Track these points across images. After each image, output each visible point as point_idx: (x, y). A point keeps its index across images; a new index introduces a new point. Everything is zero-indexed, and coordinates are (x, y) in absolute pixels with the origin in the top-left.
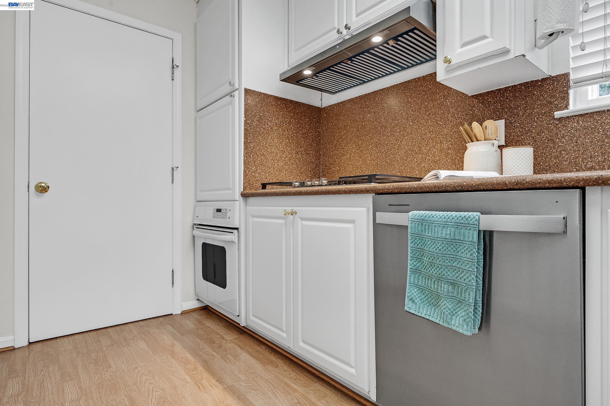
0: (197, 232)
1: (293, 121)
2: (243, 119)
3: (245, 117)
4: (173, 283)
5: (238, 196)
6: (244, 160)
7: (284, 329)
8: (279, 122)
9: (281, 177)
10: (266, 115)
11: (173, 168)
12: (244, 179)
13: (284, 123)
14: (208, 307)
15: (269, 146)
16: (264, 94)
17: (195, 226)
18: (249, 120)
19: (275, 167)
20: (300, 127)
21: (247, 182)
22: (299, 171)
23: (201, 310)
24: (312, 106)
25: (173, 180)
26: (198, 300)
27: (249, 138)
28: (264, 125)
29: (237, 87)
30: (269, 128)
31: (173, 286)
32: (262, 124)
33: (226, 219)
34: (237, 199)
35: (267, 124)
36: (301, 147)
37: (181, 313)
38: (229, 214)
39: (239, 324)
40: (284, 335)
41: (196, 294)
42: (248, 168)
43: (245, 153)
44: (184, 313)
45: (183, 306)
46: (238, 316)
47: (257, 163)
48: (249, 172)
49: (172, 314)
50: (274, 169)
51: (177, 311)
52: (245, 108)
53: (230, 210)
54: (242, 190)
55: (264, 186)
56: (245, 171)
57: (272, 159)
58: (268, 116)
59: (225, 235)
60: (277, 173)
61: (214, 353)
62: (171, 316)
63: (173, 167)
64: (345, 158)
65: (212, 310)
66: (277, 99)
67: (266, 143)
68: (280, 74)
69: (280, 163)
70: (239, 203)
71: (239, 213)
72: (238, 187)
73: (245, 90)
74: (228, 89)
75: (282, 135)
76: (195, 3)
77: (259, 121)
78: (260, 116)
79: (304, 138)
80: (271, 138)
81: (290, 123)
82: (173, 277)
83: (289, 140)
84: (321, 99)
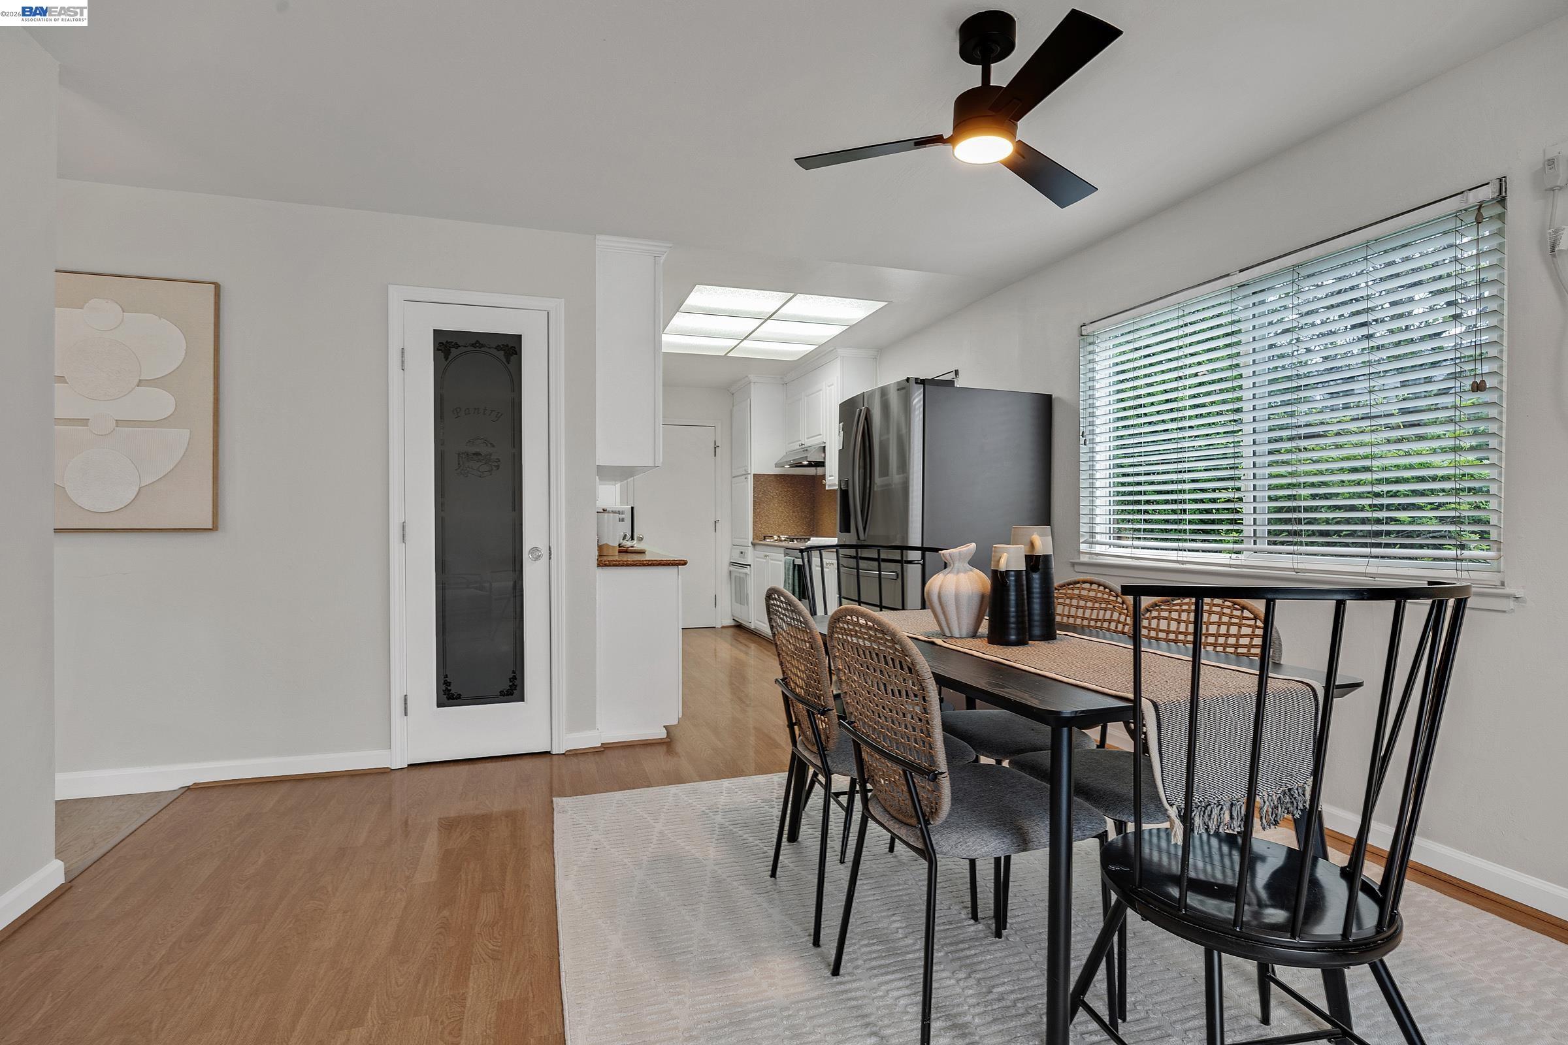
0: (732, 568)
2: (752, 494)
4: (716, 605)
5: (750, 545)
6: (753, 520)
8: (778, 492)
9: (781, 530)
13: (782, 492)
14: (739, 623)
15: (772, 509)
16: (766, 475)
17: (731, 563)
18: (756, 494)
21: (755, 536)
22: (796, 524)
23: (734, 626)
24: (799, 476)
25: (716, 530)
27: (756, 506)
28: (768, 496)
29: (749, 472)
30: (771, 497)
31: (716, 607)
36: (797, 507)
37: (722, 627)
38: (746, 555)
41: (731, 614)
42: (756, 525)
43: (754, 516)
45: (723, 622)
46: (750, 622)
47: (762, 522)
48: (756, 529)
49: (715, 627)
50: (775, 525)
51: (721, 625)
52: (754, 487)
53: (746, 553)
54: (752, 540)
55: (764, 538)
56: (754, 528)
59: (744, 569)
60: (777, 527)
63: (716, 521)
67: (769, 508)
69: (776, 519)
70: (751, 549)
71: (751, 556)
72: (750, 539)
73: (754, 475)
74: (744, 473)
75: (781, 500)
76: (731, 394)
77: (763, 494)
78: (764, 490)
79: (800, 500)
80: (773, 504)
81: (787, 491)
82: (716, 600)
83: (787, 503)
84: (816, 469)
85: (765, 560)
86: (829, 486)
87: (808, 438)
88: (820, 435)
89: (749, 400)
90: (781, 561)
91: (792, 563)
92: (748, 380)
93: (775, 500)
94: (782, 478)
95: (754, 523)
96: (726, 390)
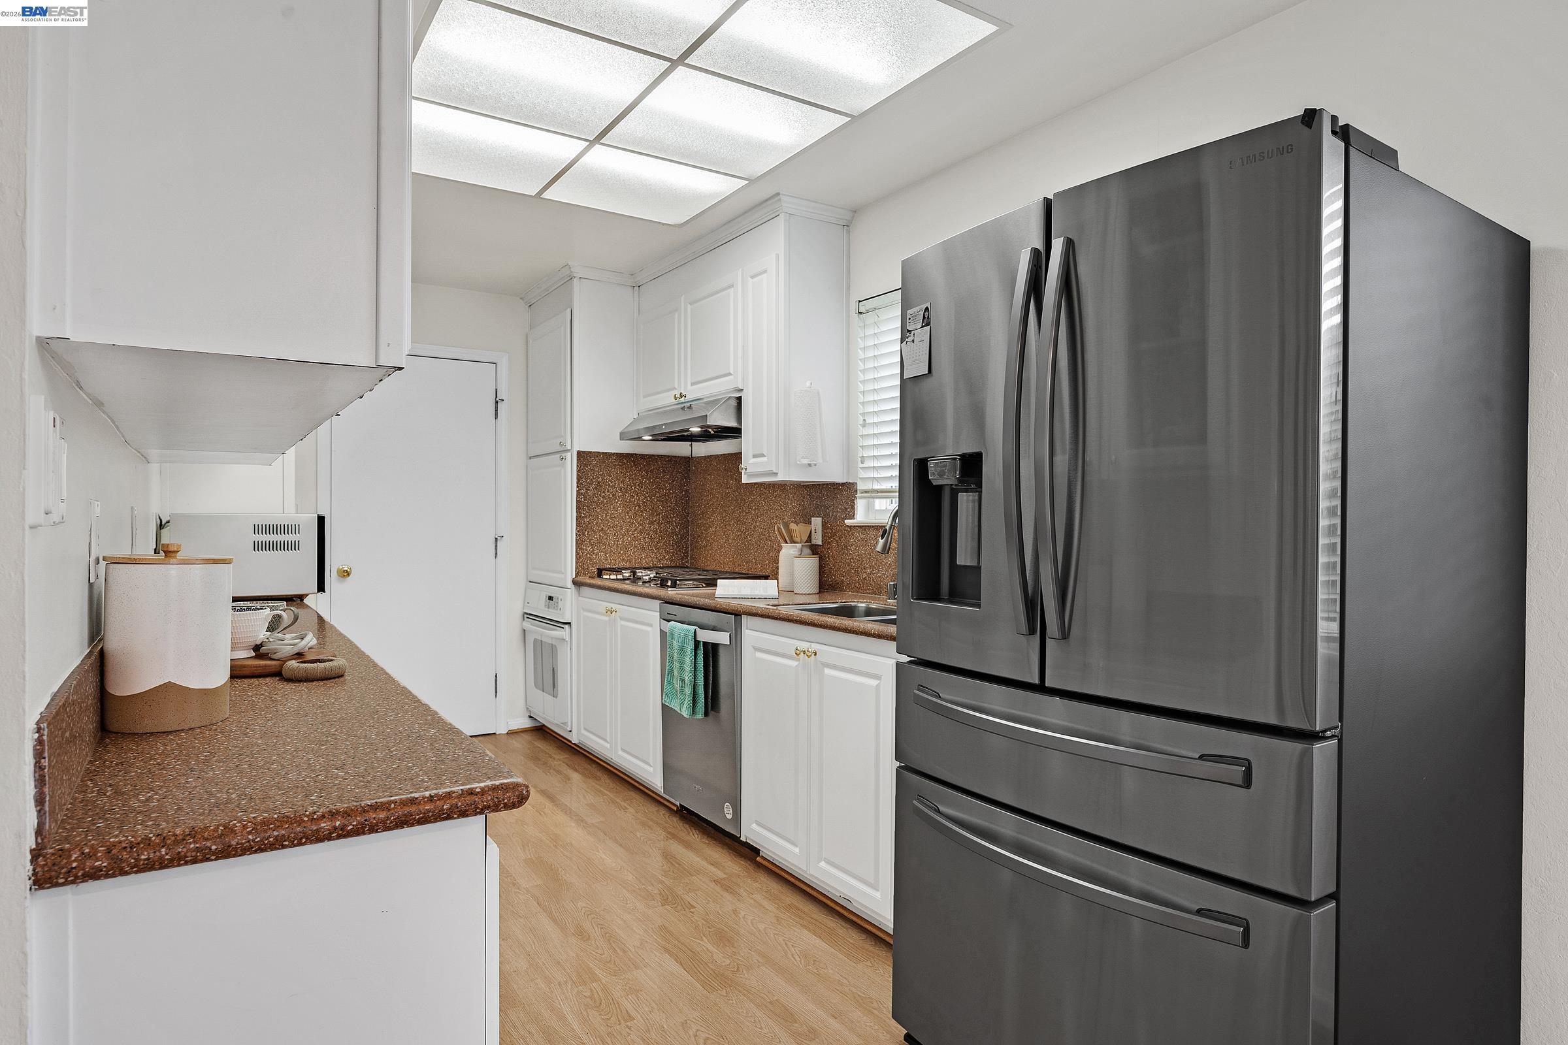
0: (528, 625)
1: (645, 481)
2: (575, 489)
3: (578, 487)
4: (496, 692)
5: (569, 584)
6: (577, 540)
7: (608, 740)
8: (624, 486)
9: (628, 556)
10: (606, 479)
11: (496, 539)
12: (576, 563)
13: (632, 486)
14: (544, 728)
15: (611, 518)
16: (603, 453)
17: (525, 615)
18: (583, 490)
20: (656, 488)
21: (581, 568)
22: (655, 546)
23: (533, 730)
24: (675, 457)
25: (496, 554)
26: (530, 717)
27: (582, 512)
28: (604, 492)
29: (569, 448)
30: (611, 496)
31: (496, 696)
32: (600, 492)
33: (557, 610)
34: (569, 587)
35: (608, 491)
36: (657, 515)
37: (507, 733)
38: (560, 603)
39: (571, 742)
40: (608, 746)
41: (527, 708)
42: (581, 549)
43: (578, 531)
44: (511, 733)
45: (509, 723)
46: (571, 731)
47: (593, 542)
48: (583, 554)
49: (494, 733)
50: (617, 547)
51: (502, 730)
52: (578, 475)
53: (561, 600)
54: (574, 577)
55: (600, 573)
56: (577, 553)
57: (615, 534)
58: (609, 481)
59: (557, 630)
60: (622, 552)
61: (536, 768)
62: (493, 735)
63: (496, 537)
64: (711, 530)
65: (548, 731)
66: (621, 456)
67: (606, 516)
68: (618, 431)
69: (626, 538)
70: (571, 592)
71: (571, 604)
72: (570, 572)
73: (579, 453)
74: (559, 448)
75: (630, 501)
76: (527, 306)
77: (596, 488)
78: (599, 482)
79: (662, 501)
80: (614, 508)
81: (641, 485)
82: (496, 684)
83: (640, 507)
84: (691, 445)
85: (606, 618)
86: (750, 476)
87: (693, 384)
88: (730, 374)
89: (569, 310)
90: (651, 625)
91: (691, 638)
92: (568, 272)
93: (618, 501)
94: (633, 461)
95: (579, 544)
96: (518, 298)
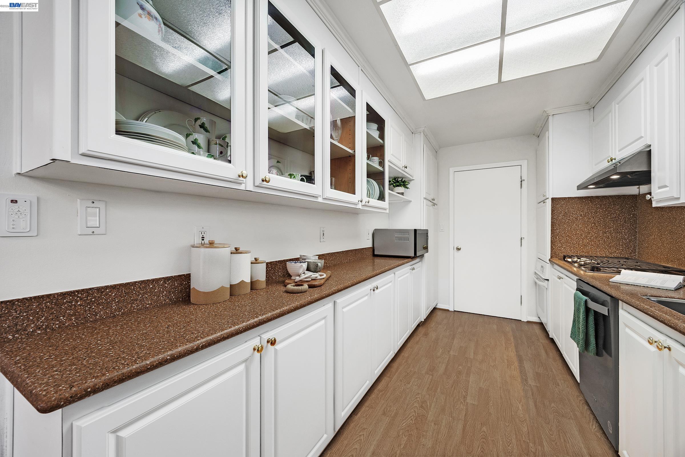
0: (536, 277)
1: (600, 210)
2: (550, 216)
3: (551, 214)
4: (521, 303)
5: (547, 262)
6: (551, 240)
7: (561, 343)
8: (583, 213)
10: (571, 210)
12: (551, 251)
15: (574, 230)
16: (568, 197)
18: (555, 216)
19: (580, 243)
20: (609, 213)
21: (554, 254)
25: (521, 245)
26: (539, 318)
27: (554, 227)
28: (569, 217)
29: (548, 197)
30: (574, 219)
31: (521, 305)
32: (567, 217)
33: (544, 273)
35: (572, 216)
36: (609, 228)
37: (527, 322)
41: (537, 314)
42: (554, 245)
43: (552, 236)
44: (529, 322)
45: (528, 318)
46: (549, 331)
47: (562, 242)
48: (555, 247)
50: (579, 244)
52: (552, 210)
54: (550, 258)
56: (551, 247)
57: (577, 238)
58: (573, 211)
59: (542, 282)
60: (582, 247)
62: (519, 321)
66: (581, 198)
67: (571, 229)
68: (577, 186)
69: (585, 240)
70: (549, 265)
73: (552, 198)
75: (588, 221)
76: (537, 137)
77: (564, 215)
78: (566, 212)
79: (613, 221)
80: (576, 225)
81: (596, 212)
82: (521, 300)
83: (595, 224)
84: (639, 188)
85: (559, 281)
86: (658, 201)
88: (642, 137)
91: (583, 304)
92: (546, 115)
93: (579, 221)
94: (590, 200)
95: (552, 242)
96: (532, 135)
